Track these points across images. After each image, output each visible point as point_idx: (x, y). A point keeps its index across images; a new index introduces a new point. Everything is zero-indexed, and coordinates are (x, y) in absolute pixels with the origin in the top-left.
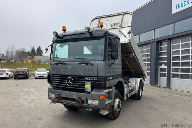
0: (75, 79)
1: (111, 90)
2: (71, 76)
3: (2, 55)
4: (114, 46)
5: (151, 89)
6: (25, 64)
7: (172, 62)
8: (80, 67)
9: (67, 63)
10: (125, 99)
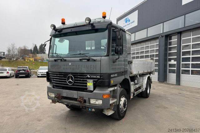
0: (76, 76)
1: (116, 88)
2: (72, 73)
3: (2, 53)
4: (118, 39)
5: (159, 86)
6: (28, 62)
7: (182, 57)
8: (80, 63)
9: (67, 59)
10: (132, 97)
